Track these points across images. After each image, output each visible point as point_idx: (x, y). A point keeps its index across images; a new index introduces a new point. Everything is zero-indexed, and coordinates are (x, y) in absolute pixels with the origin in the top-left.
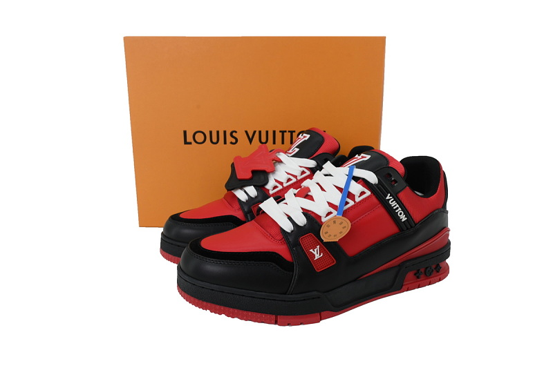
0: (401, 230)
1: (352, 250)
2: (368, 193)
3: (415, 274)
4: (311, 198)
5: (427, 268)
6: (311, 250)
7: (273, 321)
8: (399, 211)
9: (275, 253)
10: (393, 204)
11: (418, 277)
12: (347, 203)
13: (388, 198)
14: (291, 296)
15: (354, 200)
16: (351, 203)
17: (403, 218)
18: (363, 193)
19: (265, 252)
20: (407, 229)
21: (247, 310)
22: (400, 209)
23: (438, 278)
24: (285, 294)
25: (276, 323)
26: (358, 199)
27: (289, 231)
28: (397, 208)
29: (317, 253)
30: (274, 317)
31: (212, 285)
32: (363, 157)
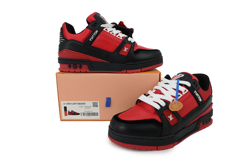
0: (199, 105)
1: (183, 115)
2: (187, 91)
3: (203, 123)
4: (162, 94)
5: (206, 120)
6: (169, 117)
7: (156, 149)
8: (199, 97)
9: (154, 119)
10: (197, 95)
11: (204, 124)
12: (179, 95)
13: (195, 92)
14: (163, 137)
15: (182, 94)
16: (181, 95)
17: (200, 100)
18: (185, 91)
19: (150, 119)
20: (202, 104)
21: (145, 145)
22: (199, 96)
23: (210, 124)
24: (160, 136)
25: (157, 150)
26: (184, 94)
27: (159, 109)
28: (198, 96)
29: (171, 118)
30: (156, 147)
31: (130, 136)
32: (180, 75)
